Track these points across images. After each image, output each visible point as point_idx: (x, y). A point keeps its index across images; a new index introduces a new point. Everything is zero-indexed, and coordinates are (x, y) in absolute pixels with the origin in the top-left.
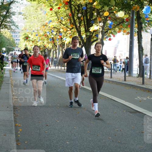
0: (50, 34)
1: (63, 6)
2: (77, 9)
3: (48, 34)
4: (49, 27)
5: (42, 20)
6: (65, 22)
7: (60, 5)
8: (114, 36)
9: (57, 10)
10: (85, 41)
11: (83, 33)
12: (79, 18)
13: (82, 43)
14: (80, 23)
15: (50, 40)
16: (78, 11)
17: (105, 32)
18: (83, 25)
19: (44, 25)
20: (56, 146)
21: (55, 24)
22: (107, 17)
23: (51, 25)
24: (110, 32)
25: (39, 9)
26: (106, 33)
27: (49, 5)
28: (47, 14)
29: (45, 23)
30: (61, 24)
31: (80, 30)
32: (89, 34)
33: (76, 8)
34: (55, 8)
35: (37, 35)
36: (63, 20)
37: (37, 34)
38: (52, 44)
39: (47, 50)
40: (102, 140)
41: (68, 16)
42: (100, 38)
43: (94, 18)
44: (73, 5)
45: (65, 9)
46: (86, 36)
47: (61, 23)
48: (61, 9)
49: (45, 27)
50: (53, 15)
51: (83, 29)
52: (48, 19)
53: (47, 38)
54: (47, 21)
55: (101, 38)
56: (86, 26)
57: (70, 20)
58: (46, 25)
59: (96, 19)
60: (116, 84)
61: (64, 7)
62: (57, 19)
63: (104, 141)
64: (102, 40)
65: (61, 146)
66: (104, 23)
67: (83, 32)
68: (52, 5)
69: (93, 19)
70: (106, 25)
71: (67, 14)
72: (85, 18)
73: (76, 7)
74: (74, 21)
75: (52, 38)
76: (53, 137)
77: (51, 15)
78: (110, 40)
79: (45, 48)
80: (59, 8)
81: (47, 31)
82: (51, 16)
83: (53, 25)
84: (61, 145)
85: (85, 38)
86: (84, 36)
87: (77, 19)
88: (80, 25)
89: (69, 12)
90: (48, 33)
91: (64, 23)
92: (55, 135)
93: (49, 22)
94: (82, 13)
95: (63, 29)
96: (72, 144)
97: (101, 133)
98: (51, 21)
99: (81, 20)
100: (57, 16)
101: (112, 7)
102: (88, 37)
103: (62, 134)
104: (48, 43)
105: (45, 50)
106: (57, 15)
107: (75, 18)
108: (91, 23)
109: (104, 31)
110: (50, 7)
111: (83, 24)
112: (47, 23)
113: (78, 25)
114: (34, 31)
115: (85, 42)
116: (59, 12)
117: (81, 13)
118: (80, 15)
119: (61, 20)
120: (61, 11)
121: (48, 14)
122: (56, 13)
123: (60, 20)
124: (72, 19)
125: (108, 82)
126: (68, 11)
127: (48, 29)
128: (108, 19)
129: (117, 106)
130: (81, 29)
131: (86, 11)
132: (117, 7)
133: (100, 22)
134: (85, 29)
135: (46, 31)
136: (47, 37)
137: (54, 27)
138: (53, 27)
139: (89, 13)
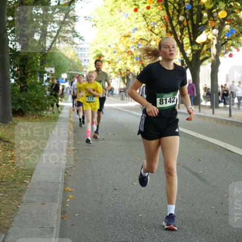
0: (135, 49)
1: (154, 5)
2: (178, 8)
3: (132, 50)
4: (134, 38)
5: (122, 28)
6: (159, 29)
7: (149, 4)
8: (238, 50)
9: (146, 10)
10: (190, 59)
11: (187, 47)
12: (180, 23)
13: (185, 63)
14: (182, 31)
15: (136, 59)
16: (179, 11)
17: (222, 45)
18: (186, 34)
19: (125, 36)
20: (123, 221)
21: (143, 33)
22: (225, 19)
23: (136, 35)
24: (231, 43)
25: (116, 10)
26: (224, 46)
27: (133, 3)
28: (129, 18)
29: (126, 32)
30: (153, 34)
31: (182, 41)
32: (196, 48)
33: (175, 8)
34: (143, 8)
35: (115, 52)
36: (156, 26)
37: (115, 50)
38: (139, 65)
39: (132, 75)
40: (200, 211)
41: (162, 20)
42: (213, 54)
43: (204, 21)
44: (171, 3)
45: (158, 10)
46: (193, 50)
47: (152, 31)
48: (151, 10)
49: (128, 38)
50: (139, 20)
51: (186, 40)
52: (132, 26)
53: (132, 57)
54: (131, 29)
55: (215, 53)
56: (192, 35)
57: (167, 26)
58: (128, 36)
59: (207, 23)
60: (237, 126)
61: (156, 6)
62: (146, 26)
63: (201, 212)
64: (217, 56)
65: (131, 220)
66: (220, 29)
67: (188, 45)
68: (137, 3)
69: (203, 23)
70: (223, 32)
71: (161, 17)
72: (190, 22)
73: (176, 5)
74: (173, 28)
75: (138, 56)
76: (121, 206)
77: (137, 19)
78: (231, 56)
79: (128, 72)
80: (148, 8)
81: (131, 45)
82: (137, 21)
83: (140, 36)
84: (132, 218)
85: (190, 55)
86: (188, 52)
87: (177, 25)
88: (182, 34)
89: (164, 13)
90: (132, 48)
91: (156, 31)
92: (125, 204)
93: (133, 30)
94: (185, 15)
95: (155, 41)
96: (149, 217)
97: (199, 200)
98: (136, 29)
99: (184, 25)
100: (146, 21)
101: (232, 4)
102: (194, 52)
103: (136, 202)
104: (133, 64)
105: (129, 75)
106: (145, 19)
107: (174, 23)
108: (199, 31)
109: (220, 41)
110: (135, 7)
111: (187, 31)
112: (130, 32)
113: (180, 34)
114: (110, 46)
115: (190, 61)
116: (149, 15)
117: (183, 15)
118: (181, 18)
119: (152, 27)
120: (151, 13)
121: (131, 18)
122: (144, 16)
123: (150, 28)
124: (169, 24)
125: (224, 123)
126: (162, 12)
127: (132, 42)
128: (226, 22)
129: (233, 160)
130: (184, 40)
131: (191, 11)
132: (240, 3)
133: (213, 28)
134: (190, 39)
135: (128, 45)
136: (131, 55)
137: (141, 39)
138: (139, 38)
139: (196, 15)
